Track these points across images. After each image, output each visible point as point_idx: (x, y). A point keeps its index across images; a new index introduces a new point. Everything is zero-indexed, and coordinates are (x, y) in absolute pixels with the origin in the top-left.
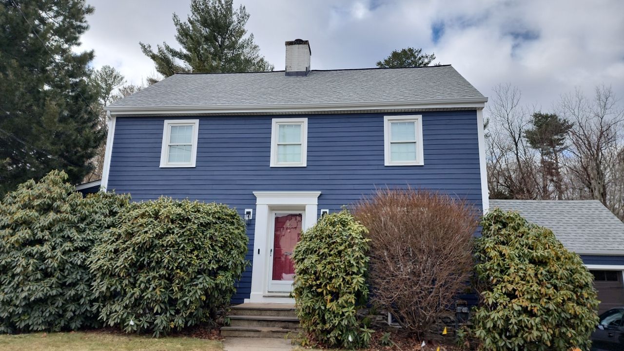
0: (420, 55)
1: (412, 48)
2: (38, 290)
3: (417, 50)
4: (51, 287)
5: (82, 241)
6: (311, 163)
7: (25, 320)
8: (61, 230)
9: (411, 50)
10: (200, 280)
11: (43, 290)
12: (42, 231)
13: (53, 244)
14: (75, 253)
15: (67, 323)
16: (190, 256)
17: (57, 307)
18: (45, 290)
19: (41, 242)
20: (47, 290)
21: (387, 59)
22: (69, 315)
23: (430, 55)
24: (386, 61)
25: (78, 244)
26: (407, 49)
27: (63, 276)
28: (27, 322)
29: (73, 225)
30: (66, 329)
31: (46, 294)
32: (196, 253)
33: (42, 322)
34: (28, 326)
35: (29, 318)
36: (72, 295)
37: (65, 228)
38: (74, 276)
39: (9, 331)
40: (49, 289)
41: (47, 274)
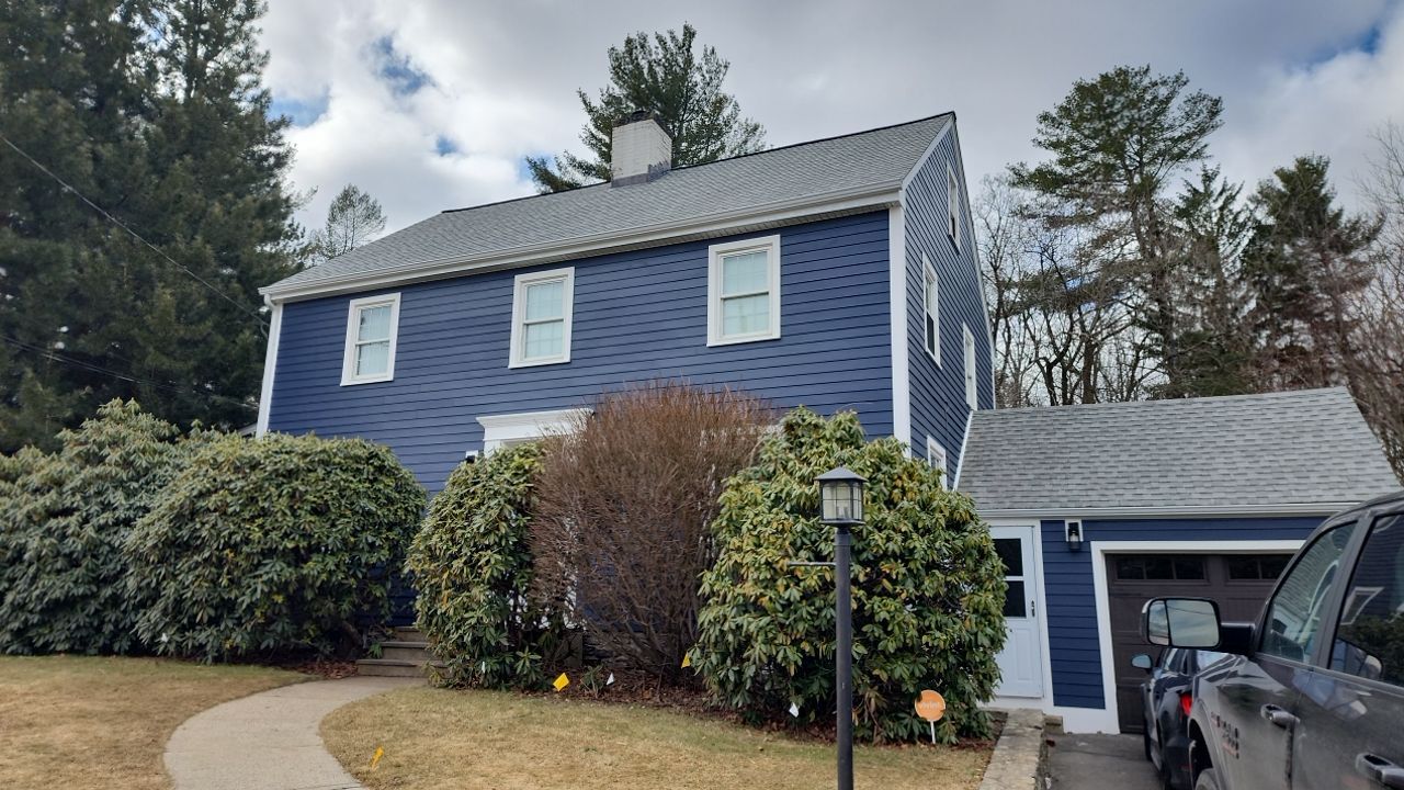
0: (1146, 82)
1: (1124, 68)
2: (56, 586)
3: (1136, 70)
4: (75, 582)
5: (128, 509)
6: (578, 354)
7: (45, 635)
8: (99, 493)
9: (1122, 73)
10: (267, 569)
11: (63, 587)
12: (73, 495)
13: (84, 514)
14: (116, 529)
15: (108, 642)
16: (248, 526)
17: (87, 615)
18: (66, 587)
19: (67, 512)
20: (69, 587)
21: (1062, 101)
22: (108, 628)
23: (1172, 75)
24: (1062, 108)
25: (121, 514)
26: (1111, 71)
27: (97, 565)
28: (47, 637)
29: (120, 484)
30: (106, 651)
31: (68, 592)
32: (260, 521)
33: (67, 637)
34: (46, 644)
35: (51, 631)
36: (107, 595)
37: (107, 489)
38: (111, 566)
39: (26, 650)
40: (72, 585)
41: (73, 562)
